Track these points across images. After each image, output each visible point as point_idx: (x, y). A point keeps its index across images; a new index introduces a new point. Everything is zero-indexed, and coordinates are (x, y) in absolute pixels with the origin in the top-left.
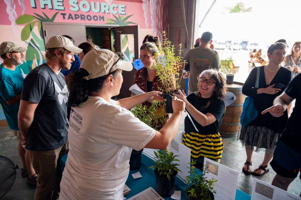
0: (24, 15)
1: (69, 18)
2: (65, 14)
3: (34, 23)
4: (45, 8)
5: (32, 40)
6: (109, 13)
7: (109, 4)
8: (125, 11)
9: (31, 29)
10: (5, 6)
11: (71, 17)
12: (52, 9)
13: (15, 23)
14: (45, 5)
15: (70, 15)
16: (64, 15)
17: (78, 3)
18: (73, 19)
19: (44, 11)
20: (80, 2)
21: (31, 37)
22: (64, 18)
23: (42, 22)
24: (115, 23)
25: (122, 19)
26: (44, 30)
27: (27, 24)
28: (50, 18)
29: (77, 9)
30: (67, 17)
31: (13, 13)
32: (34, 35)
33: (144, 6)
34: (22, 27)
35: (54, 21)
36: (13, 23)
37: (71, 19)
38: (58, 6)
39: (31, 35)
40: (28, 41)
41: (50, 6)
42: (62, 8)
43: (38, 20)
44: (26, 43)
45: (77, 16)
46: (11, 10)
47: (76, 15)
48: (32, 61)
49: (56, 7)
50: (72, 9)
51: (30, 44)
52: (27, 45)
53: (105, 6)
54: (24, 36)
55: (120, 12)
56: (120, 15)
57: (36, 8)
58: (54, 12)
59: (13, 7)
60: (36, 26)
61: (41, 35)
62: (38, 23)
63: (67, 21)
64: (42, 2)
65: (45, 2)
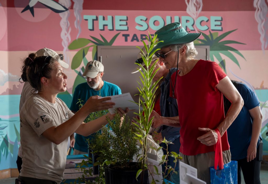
0: (79, 39)
1: (132, 40)
2: (128, 35)
3: (88, 49)
4: (104, 30)
6: (193, 29)
7: (194, 17)
8: (221, 25)
9: (84, 55)
10: (60, 30)
11: (135, 38)
12: (113, 30)
13: (68, 49)
14: (104, 25)
15: (135, 35)
16: (126, 36)
17: (147, 19)
18: (138, 41)
19: (103, 33)
20: (150, 19)
21: (82, 65)
22: (126, 40)
23: (99, 47)
24: (202, 43)
25: (215, 38)
26: (98, 56)
27: (80, 49)
28: (109, 41)
29: (145, 27)
30: (130, 38)
31: (68, 38)
33: (257, 15)
34: (74, 53)
35: (113, 45)
37: (135, 41)
38: (120, 25)
39: (82, 62)
40: (79, 69)
41: (110, 27)
42: (125, 28)
43: (93, 44)
44: (76, 71)
45: (144, 37)
46: (66, 34)
47: (142, 36)
49: (117, 27)
50: (138, 28)
51: (79, 73)
52: (76, 75)
53: (187, 21)
55: (213, 27)
56: (212, 32)
57: (93, 30)
58: (114, 33)
59: (68, 31)
60: (90, 51)
62: (92, 47)
63: (130, 43)
64: (101, 23)
65: (105, 22)
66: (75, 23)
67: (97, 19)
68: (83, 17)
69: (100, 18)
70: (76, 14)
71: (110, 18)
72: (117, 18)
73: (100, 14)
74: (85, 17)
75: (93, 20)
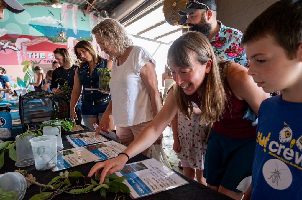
0: (25, 61)
1: (48, 62)
2: (46, 60)
3: (29, 64)
5: (28, 72)
9: (28, 67)
10: (17, 57)
12: (39, 58)
14: (36, 57)
15: (48, 60)
16: (45, 61)
18: (50, 62)
19: (35, 59)
21: (27, 70)
22: (45, 62)
23: (34, 64)
27: (26, 65)
28: (38, 62)
30: (46, 61)
31: (20, 60)
32: (29, 70)
34: (23, 66)
35: (40, 64)
36: (20, 64)
39: (27, 69)
40: (26, 72)
41: (38, 57)
42: (45, 58)
43: (31, 63)
44: (25, 73)
47: (51, 60)
48: (27, 81)
49: (41, 57)
50: (49, 58)
51: (26, 74)
52: (25, 74)
54: (24, 70)
57: (31, 58)
58: (40, 60)
59: (20, 58)
61: (32, 69)
63: (46, 63)
64: (34, 56)
65: (36, 55)
66: (24, 55)
67: (33, 54)
68: (26, 53)
69: (34, 54)
70: (24, 52)
71: (38, 54)
72: (41, 54)
73: (34, 52)
74: (28, 53)
75: (31, 54)
